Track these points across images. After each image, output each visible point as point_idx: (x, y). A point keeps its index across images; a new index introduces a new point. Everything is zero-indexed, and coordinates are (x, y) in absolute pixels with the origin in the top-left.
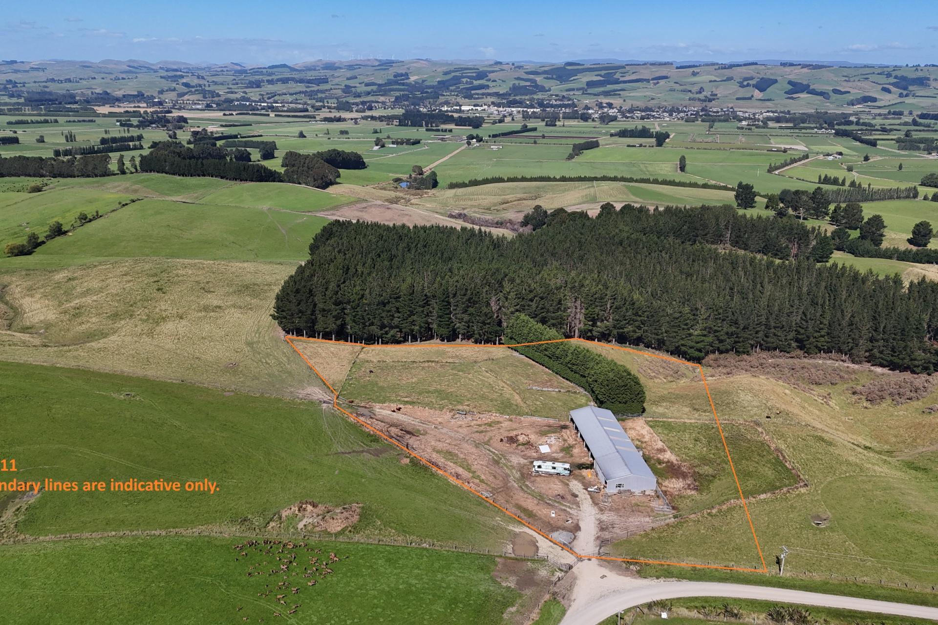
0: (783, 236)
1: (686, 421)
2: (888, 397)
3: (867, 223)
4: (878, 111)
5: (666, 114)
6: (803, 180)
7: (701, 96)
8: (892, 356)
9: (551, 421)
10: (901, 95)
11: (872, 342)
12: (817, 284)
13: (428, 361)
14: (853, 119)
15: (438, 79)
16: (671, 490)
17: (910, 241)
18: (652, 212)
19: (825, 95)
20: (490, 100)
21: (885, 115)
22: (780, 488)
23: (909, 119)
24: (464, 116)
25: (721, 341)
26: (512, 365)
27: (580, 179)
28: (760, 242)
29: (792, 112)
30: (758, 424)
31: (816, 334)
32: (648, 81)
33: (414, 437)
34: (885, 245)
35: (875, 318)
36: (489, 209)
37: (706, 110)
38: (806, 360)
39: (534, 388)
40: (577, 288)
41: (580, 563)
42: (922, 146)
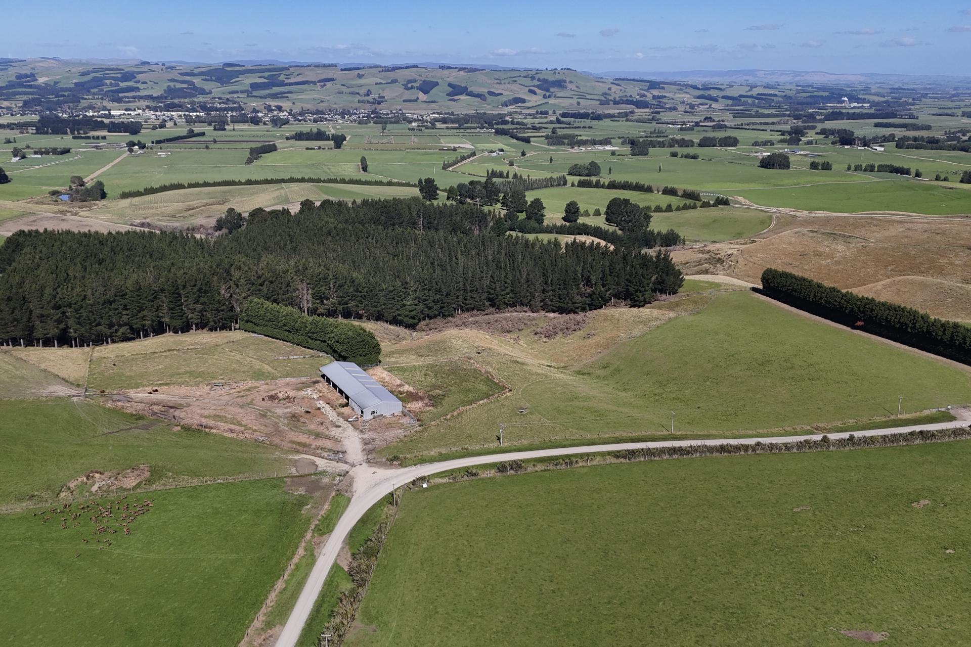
0: (466, 220)
1: (415, 364)
2: (559, 332)
3: (530, 205)
4: (528, 111)
5: (338, 117)
6: (474, 175)
7: (370, 98)
8: (560, 302)
9: (304, 380)
10: (545, 96)
11: (544, 293)
12: (499, 253)
13: (169, 350)
14: (508, 118)
15: (74, 81)
16: (414, 409)
17: (564, 219)
18: (350, 205)
19: (482, 97)
20: (144, 103)
21: (534, 114)
22: (493, 395)
23: (554, 118)
24: (116, 121)
25: (429, 308)
26: (253, 344)
27: (267, 182)
28: (448, 226)
29: (455, 113)
30: (470, 358)
31: (502, 293)
32: (314, 83)
33: (179, 410)
34: (545, 223)
35: (544, 275)
36: (174, 216)
37: (377, 113)
38: (497, 315)
39: (280, 358)
40: (301, 271)
41: (354, 468)
42: (566, 141)
